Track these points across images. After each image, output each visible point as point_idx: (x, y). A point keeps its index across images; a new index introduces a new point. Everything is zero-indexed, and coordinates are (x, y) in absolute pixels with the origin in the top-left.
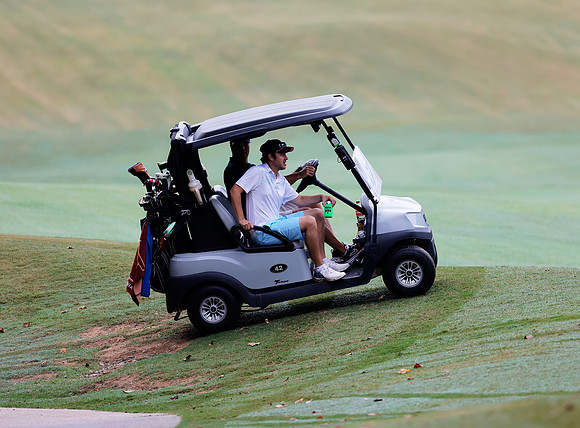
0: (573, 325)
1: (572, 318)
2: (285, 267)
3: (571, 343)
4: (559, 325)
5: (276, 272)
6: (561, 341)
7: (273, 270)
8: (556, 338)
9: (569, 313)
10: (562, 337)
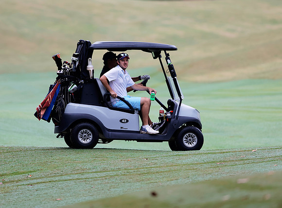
0: (24, 177)
1: (24, 173)
2: (127, 121)
3: (23, 187)
4: (16, 177)
5: (123, 122)
6: (18, 186)
7: (121, 121)
8: (15, 184)
9: (22, 171)
10: (18, 184)
